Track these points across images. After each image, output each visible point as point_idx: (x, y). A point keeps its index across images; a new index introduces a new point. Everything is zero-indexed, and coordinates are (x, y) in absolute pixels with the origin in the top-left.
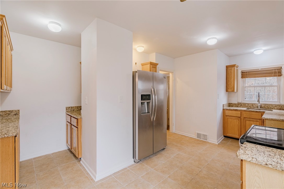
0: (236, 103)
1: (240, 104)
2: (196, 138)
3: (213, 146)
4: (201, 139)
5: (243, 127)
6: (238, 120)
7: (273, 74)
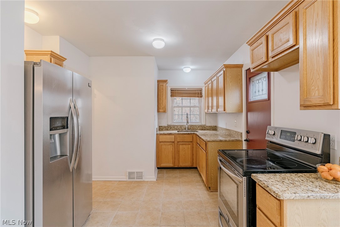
0: (166, 125)
1: (170, 126)
2: (128, 180)
3: (152, 185)
4: (134, 178)
5: (177, 152)
6: (172, 146)
7: (197, 95)
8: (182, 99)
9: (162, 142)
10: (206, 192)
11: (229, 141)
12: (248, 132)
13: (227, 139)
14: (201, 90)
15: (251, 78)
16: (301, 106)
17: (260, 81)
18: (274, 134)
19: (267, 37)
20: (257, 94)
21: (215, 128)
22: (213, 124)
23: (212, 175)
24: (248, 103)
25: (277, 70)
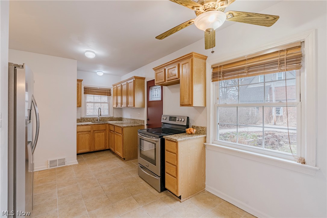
0: (80, 118)
1: (83, 119)
2: (49, 168)
3: (77, 167)
4: (56, 166)
5: (93, 139)
6: (88, 134)
7: (107, 94)
8: (94, 96)
9: (80, 132)
10: (122, 162)
11: (137, 126)
12: (148, 120)
13: (133, 125)
14: (110, 90)
15: (151, 87)
16: (180, 105)
17: (156, 89)
18: (166, 119)
19: (165, 69)
20: (154, 96)
21: (120, 119)
22: (119, 116)
23: (126, 149)
24: (148, 102)
25: (166, 85)
